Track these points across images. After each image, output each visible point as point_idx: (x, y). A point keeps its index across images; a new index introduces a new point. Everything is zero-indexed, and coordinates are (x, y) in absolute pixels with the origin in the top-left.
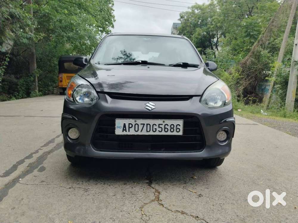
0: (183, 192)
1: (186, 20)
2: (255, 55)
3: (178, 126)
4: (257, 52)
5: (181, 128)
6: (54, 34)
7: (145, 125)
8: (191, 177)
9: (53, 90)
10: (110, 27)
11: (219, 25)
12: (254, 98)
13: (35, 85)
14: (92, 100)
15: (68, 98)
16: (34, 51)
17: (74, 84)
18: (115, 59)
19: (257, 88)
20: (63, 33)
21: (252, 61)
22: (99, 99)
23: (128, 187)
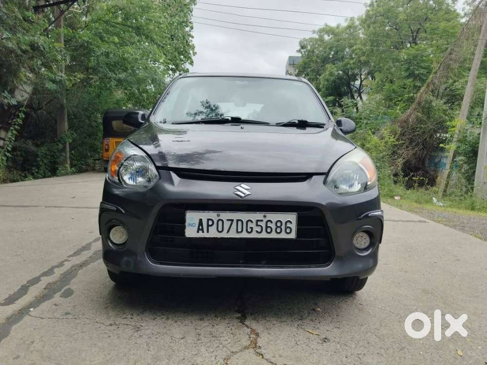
0: (297, 334)
1: (309, 51)
2: (423, 108)
3: (288, 223)
4: (426, 101)
5: (294, 226)
6: (96, 75)
7: (235, 222)
8: (312, 308)
9: (95, 164)
10: (187, 63)
11: (363, 58)
12: (421, 178)
13: (65, 157)
14: (149, 181)
15: (110, 178)
16: (65, 101)
17: (121, 155)
18: (192, 114)
19: (427, 161)
20: (110, 74)
21: (417, 118)
22: (160, 179)
23: (207, 324)
